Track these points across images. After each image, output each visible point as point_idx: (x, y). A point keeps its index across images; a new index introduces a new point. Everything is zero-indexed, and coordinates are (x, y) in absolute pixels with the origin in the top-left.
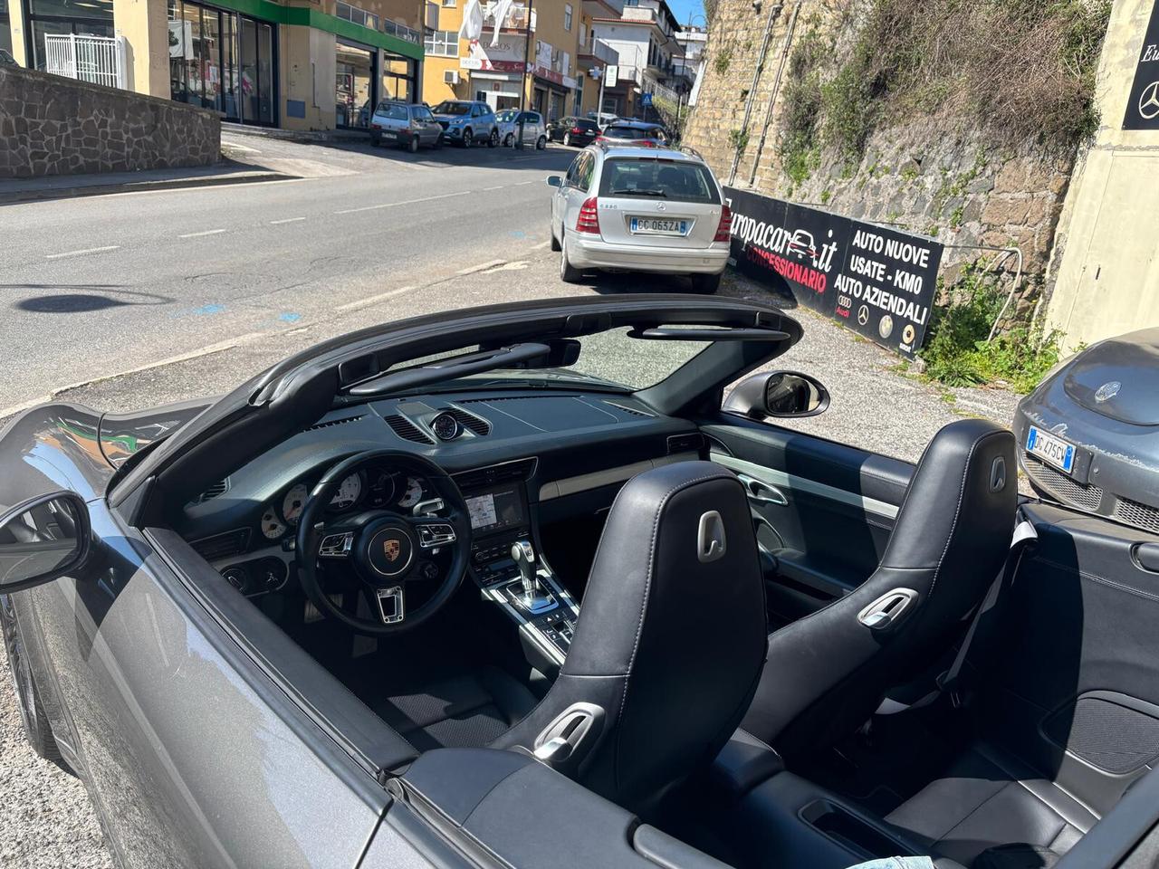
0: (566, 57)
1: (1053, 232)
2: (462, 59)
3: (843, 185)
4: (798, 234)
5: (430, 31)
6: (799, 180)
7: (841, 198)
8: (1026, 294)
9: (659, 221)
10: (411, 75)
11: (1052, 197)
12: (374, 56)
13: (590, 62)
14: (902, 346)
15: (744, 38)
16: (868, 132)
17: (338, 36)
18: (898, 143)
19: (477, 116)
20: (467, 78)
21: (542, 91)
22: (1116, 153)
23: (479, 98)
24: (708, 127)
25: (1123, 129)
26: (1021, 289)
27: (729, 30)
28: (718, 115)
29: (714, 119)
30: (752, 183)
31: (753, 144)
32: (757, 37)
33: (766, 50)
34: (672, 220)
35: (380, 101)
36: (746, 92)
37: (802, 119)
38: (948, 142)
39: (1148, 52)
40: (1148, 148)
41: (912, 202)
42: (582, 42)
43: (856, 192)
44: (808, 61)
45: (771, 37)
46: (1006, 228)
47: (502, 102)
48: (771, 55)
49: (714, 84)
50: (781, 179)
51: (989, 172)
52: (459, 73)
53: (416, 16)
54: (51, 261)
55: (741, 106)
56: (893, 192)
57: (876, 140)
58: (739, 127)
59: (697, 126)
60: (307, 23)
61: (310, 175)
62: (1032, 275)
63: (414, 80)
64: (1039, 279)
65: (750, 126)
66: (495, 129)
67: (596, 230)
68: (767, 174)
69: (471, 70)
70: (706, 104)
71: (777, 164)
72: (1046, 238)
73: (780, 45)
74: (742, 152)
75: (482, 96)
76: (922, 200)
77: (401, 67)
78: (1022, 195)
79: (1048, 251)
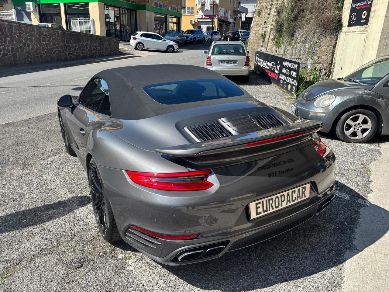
0: (229, 12)
1: (333, 57)
2: (195, 15)
3: (289, 48)
4: (272, 63)
5: (184, 8)
6: (279, 47)
7: (288, 52)
8: (326, 76)
9: (228, 61)
10: (178, 22)
11: (332, 47)
12: (166, 17)
13: (237, 12)
14: (292, 92)
15: (265, 5)
16: (295, 32)
17: (154, 12)
18: (301, 34)
19: (197, 34)
20: (197, 21)
21: (221, 24)
22: (346, 34)
23: (199, 28)
24: (255, 33)
25: (348, 27)
26: (325, 74)
27: (261, 3)
28: (258, 29)
29: (257, 30)
30: (267, 49)
31: (267, 37)
32: (268, 5)
33: (271, 8)
34: (232, 61)
35: (168, 31)
36: (265, 22)
37: (279, 29)
38: (312, 33)
39: (353, 5)
40: (352, 32)
41: (303, 52)
42: (235, 6)
43: (291, 50)
44: (281, 11)
45: (272, 4)
46: (322, 57)
47: (208, 29)
48: (272, 10)
49: (257, 20)
50: (274, 47)
51: (320, 42)
52: (194, 20)
53: (179, 3)
54: (73, 81)
55: (264, 26)
56: (299, 49)
57: (297, 34)
58: (263, 33)
59: (253, 33)
60: (145, 10)
61: (144, 55)
62: (327, 70)
63: (179, 24)
64: (330, 71)
65: (266, 32)
66: (204, 37)
67: (211, 65)
68: (270, 46)
69: (198, 19)
70: (255, 26)
71: (273, 43)
72: (331, 59)
73: (274, 7)
74: (264, 40)
75: (200, 27)
76: (305, 50)
77: (175, 20)
78: (326, 47)
79: (332, 63)
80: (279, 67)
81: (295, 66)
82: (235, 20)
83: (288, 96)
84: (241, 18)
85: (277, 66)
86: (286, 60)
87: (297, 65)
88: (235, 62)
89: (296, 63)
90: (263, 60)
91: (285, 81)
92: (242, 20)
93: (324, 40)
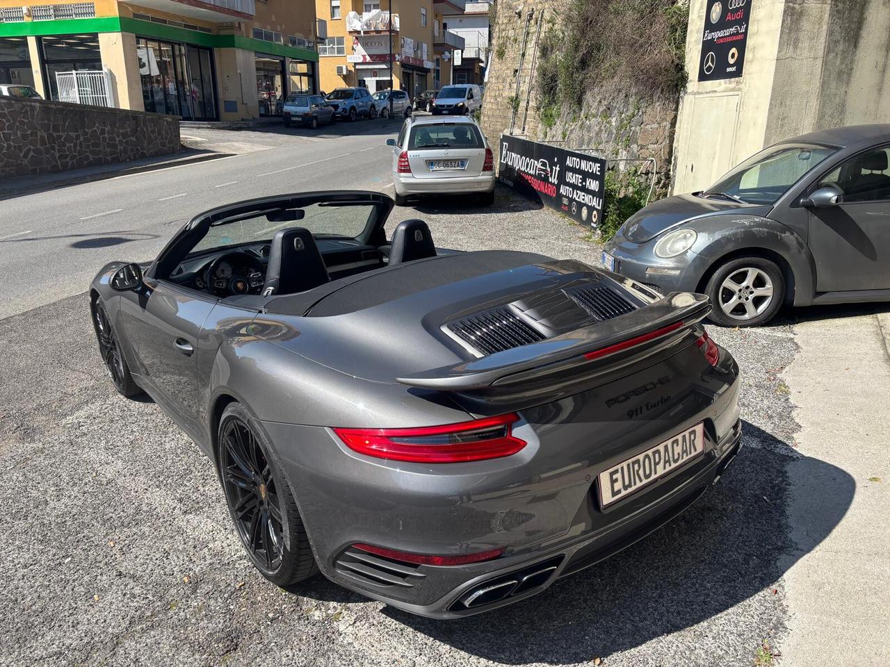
0: (425, 46)
1: (671, 147)
2: (348, 56)
3: (573, 127)
4: (541, 162)
5: (322, 40)
6: (550, 126)
7: (572, 136)
8: (661, 185)
9: (447, 162)
10: (310, 73)
11: (669, 126)
12: (283, 63)
13: (443, 47)
14: (592, 224)
15: (513, 35)
16: (583, 92)
17: (256, 52)
18: (598, 98)
19: (358, 98)
20: (353, 69)
21: (409, 74)
22: (697, 96)
23: (360, 85)
24: (495, 96)
25: (699, 81)
26: (658, 183)
27: (504, 30)
28: (501, 87)
29: (499, 90)
30: (524, 130)
31: (523, 104)
32: (520, 34)
33: (526, 42)
34: (455, 160)
35: (289, 94)
36: (516, 71)
37: (548, 85)
38: (622, 95)
39: (706, 35)
40: (709, 92)
41: (606, 135)
42: (436, 34)
43: (579, 131)
44: (549, 49)
45: (528, 33)
46: (649, 147)
47: (380, 85)
48: (529, 46)
49: (497, 66)
50: (540, 126)
51: (640, 113)
52: (347, 67)
53: (310, 30)
54: (83, 221)
55: (514, 80)
56: (597, 129)
57: (588, 96)
58: (514, 95)
59: (490, 96)
60: (234, 47)
61: (241, 152)
62: (662, 174)
63: (313, 76)
64: (668, 177)
65: (520, 93)
66: (373, 106)
67: (409, 171)
68: (532, 124)
69: (355, 64)
70: (494, 80)
71: (537, 116)
72: (667, 150)
73: (534, 38)
74: (517, 111)
75: (362, 83)
76: (610, 133)
77: (303, 68)
78: (655, 126)
79: (669, 158)
80: (558, 169)
81: (596, 168)
82: (438, 65)
83: (583, 232)
84: (451, 60)
85: (554, 167)
86: (573, 155)
87: (599, 165)
88: (462, 162)
89: (595, 160)
90: (519, 156)
91: (575, 200)
92: (455, 64)
93: (649, 110)
